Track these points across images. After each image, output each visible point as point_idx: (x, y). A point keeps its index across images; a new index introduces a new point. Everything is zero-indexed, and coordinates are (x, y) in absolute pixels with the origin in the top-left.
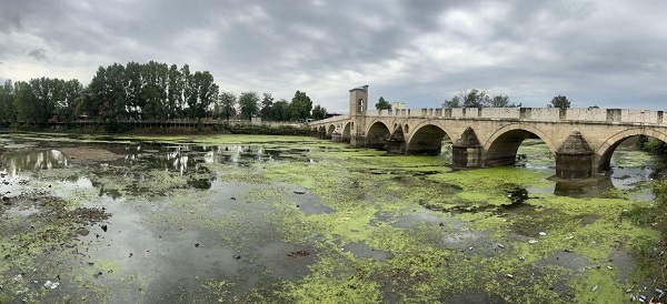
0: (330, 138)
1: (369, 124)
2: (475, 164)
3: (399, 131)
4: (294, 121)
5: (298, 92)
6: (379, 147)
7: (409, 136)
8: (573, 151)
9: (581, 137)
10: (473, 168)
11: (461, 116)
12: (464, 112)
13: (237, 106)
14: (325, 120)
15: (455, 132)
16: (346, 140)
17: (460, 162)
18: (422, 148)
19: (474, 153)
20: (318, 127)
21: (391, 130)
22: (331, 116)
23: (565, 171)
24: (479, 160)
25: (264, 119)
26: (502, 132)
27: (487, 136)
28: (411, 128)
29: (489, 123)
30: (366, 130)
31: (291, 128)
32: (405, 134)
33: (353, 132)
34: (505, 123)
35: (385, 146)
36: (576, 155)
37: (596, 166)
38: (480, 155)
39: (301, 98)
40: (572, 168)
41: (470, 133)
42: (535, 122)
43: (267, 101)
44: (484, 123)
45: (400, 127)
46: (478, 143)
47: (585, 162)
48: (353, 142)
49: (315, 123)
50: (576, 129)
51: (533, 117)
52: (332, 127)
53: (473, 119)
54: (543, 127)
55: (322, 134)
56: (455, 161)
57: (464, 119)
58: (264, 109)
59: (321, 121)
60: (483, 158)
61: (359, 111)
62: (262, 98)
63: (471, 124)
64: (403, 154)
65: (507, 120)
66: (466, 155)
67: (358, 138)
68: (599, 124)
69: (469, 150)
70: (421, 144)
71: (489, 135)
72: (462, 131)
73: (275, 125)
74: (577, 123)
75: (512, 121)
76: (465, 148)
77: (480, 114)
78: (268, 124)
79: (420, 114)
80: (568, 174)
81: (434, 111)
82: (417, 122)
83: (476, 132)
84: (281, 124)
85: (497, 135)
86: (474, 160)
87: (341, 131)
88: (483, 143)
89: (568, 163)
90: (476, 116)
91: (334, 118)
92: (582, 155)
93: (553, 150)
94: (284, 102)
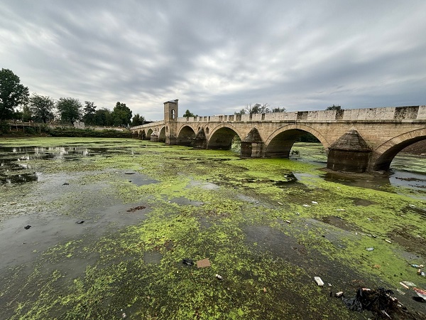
0: (149, 139)
1: (179, 128)
2: (258, 155)
3: (202, 132)
4: (116, 126)
5: (118, 103)
6: (188, 144)
7: (209, 136)
8: (347, 147)
9: (358, 135)
10: (256, 158)
11: (248, 120)
12: (251, 117)
13: (55, 111)
14: (144, 126)
15: (243, 132)
16: (162, 140)
17: (246, 153)
18: (218, 144)
19: (257, 147)
20: (139, 131)
21: (196, 132)
22: (148, 123)
23: (336, 164)
24: (261, 153)
25: (87, 123)
26: (281, 131)
27: (267, 135)
28: (210, 130)
29: (271, 125)
30: (178, 132)
31: (115, 131)
32: (206, 135)
33: (167, 134)
34: (283, 125)
35: (192, 143)
36: (350, 151)
37: (372, 163)
38: (261, 148)
39: (121, 108)
40: (344, 162)
41: (255, 133)
42: (311, 123)
43: (89, 108)
44: (267, 125)
45: (203, 129)
46: (261, 140)
47: (361, 158)
48: (168, 141)
49: (136, 128)
50: (353, 128)
51: (309, 119)
52: (150, 131)
53: (258, 122)
54: (318, 127)
55: (142, 136)
56: (243, 153)
57: (251, 122)
58: (86, 115)
59: (142, 126)
60: (264, 151)
61: (171, 118)
62: (84, 106)
63: (256, 126)
64: (205, 149)
65: (286, 122)
66: (251, 148)
67: (172, 138)
68: (383, 123)
69: (253, 145)
70: (217, 141)
71: (270, 133)
72: (248, 131)
73: (99, 129)
74: (355, 123)
75: (290, 122)
76: (250, 143)
77: (263, 118)
78: (91, 128)
79: (217, 120)
80: (339, 167)
81: (228, 117)
82: (215, 126)
83: (259, 131)
84: (105, 128)
85: (276, 134)
86: (257, 153)
87: (158, 134)
88: (264, 140)
89: (340, 158)
90: (260, 120)
91: (151, 124)
92: (357, 151)
93: (326, 146)
94: (106, 111)
